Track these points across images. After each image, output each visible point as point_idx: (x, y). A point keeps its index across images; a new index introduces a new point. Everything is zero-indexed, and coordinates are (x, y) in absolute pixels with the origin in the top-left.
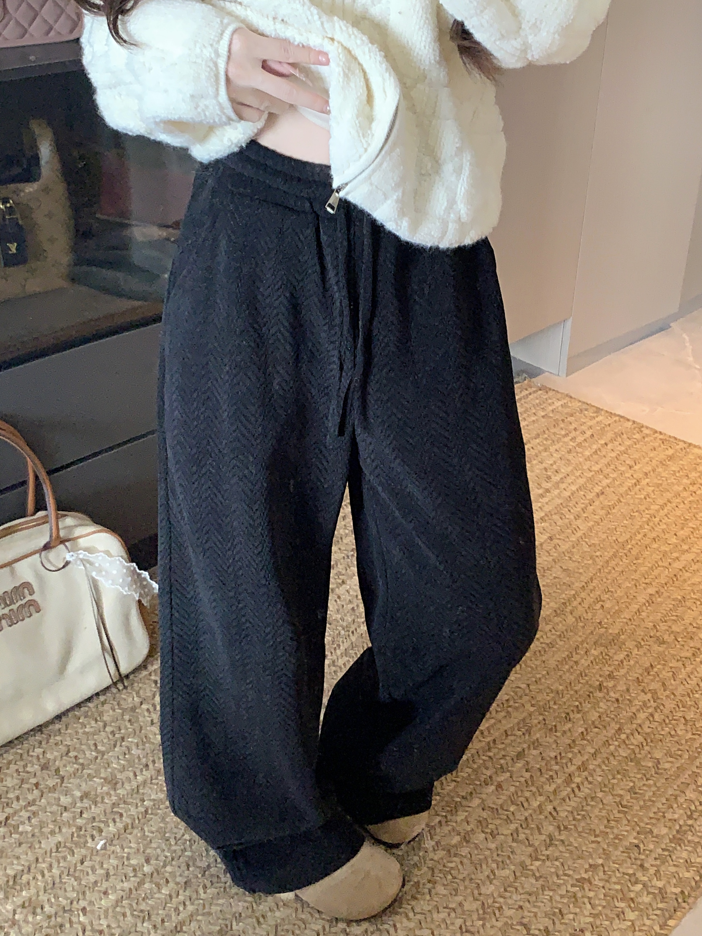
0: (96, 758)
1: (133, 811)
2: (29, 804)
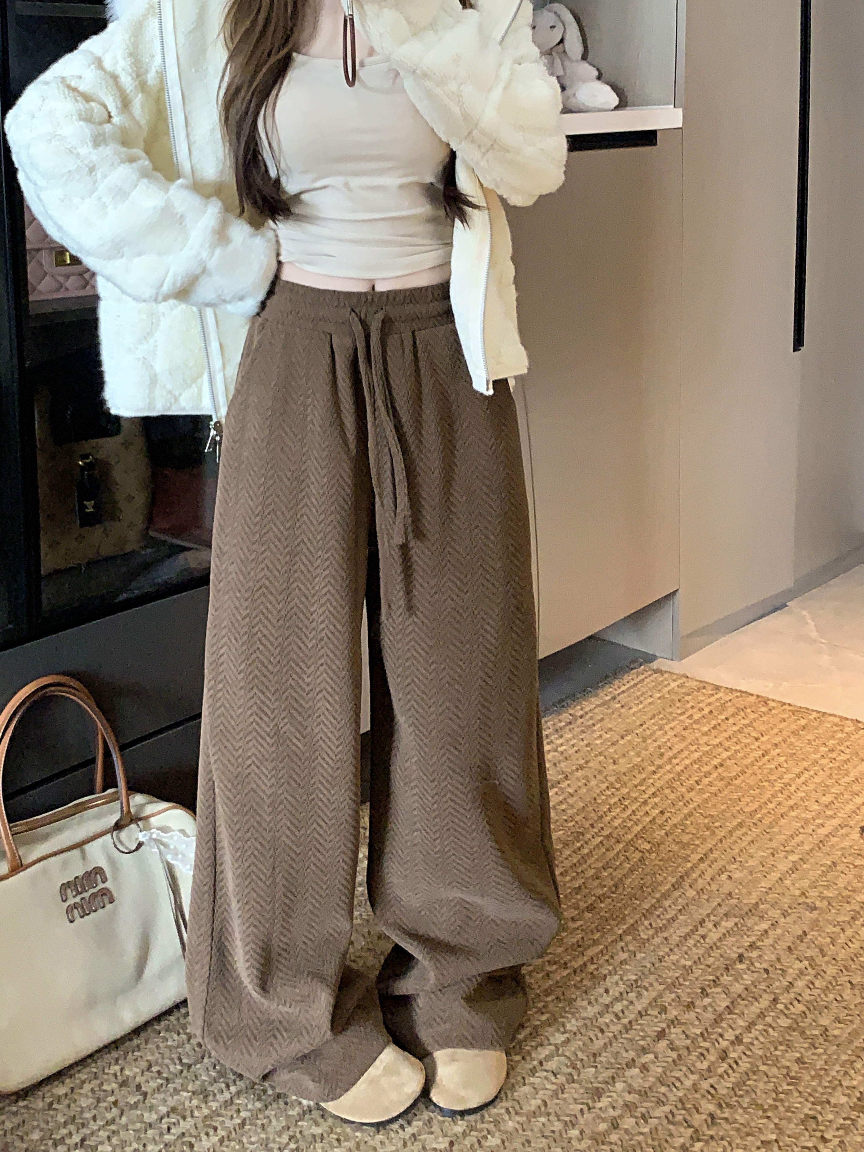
0: (182, 1071)
1: (229, 1123)
2: (108, 1123)
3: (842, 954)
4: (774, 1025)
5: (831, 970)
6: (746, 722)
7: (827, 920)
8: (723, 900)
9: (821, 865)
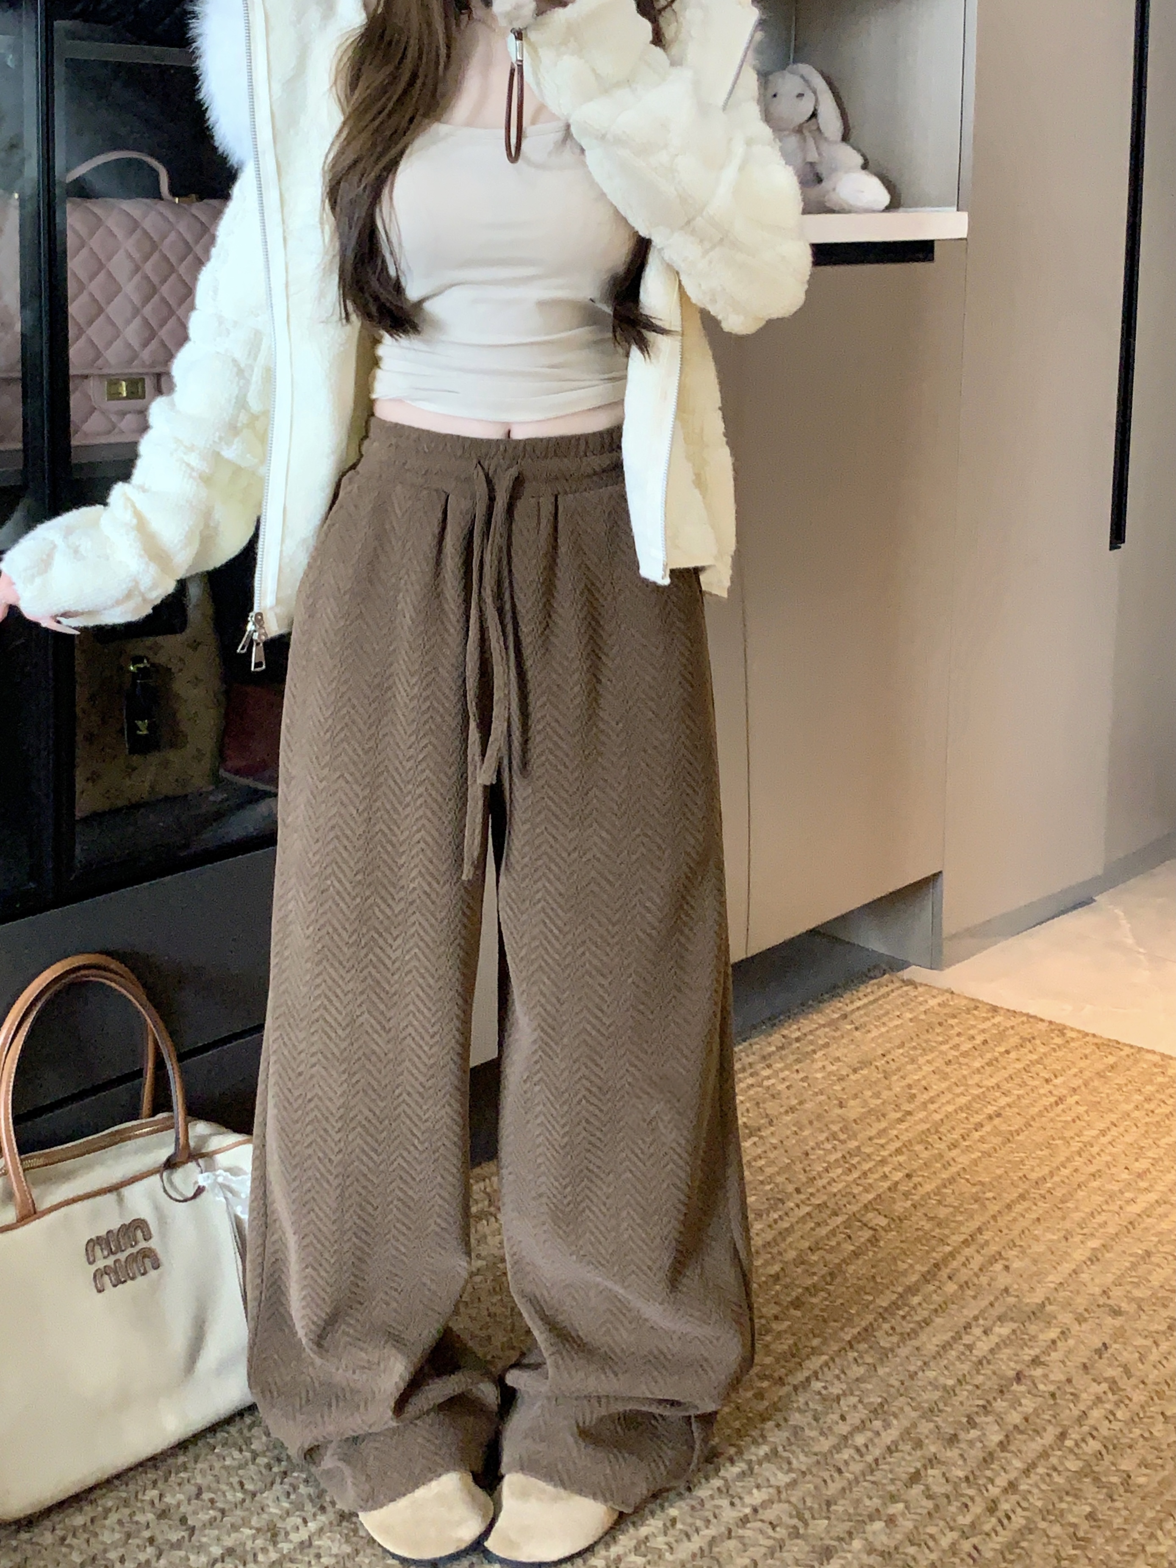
0: (243, 1501)
3: (1153, 1376)
4: (1060, 1469)
5: (1139, 1397)
6: (1034, 1057)
7: (1136, 1330)
8: (997, 1298)
9: (1131, 1255)
